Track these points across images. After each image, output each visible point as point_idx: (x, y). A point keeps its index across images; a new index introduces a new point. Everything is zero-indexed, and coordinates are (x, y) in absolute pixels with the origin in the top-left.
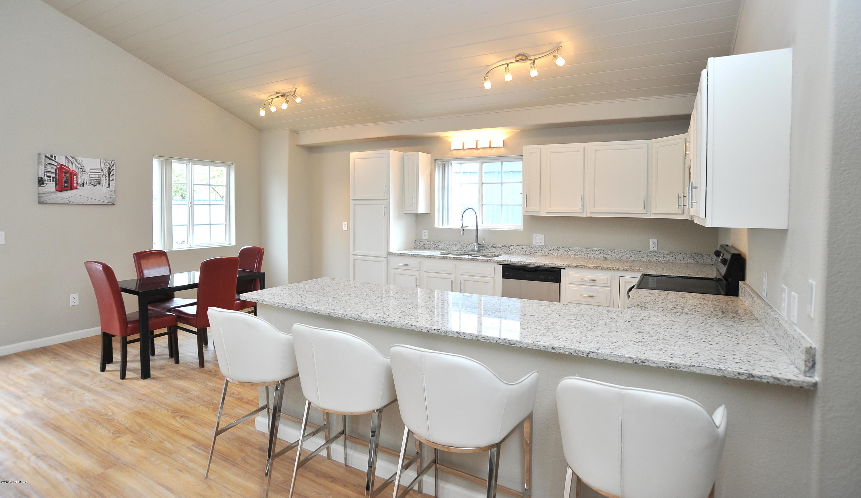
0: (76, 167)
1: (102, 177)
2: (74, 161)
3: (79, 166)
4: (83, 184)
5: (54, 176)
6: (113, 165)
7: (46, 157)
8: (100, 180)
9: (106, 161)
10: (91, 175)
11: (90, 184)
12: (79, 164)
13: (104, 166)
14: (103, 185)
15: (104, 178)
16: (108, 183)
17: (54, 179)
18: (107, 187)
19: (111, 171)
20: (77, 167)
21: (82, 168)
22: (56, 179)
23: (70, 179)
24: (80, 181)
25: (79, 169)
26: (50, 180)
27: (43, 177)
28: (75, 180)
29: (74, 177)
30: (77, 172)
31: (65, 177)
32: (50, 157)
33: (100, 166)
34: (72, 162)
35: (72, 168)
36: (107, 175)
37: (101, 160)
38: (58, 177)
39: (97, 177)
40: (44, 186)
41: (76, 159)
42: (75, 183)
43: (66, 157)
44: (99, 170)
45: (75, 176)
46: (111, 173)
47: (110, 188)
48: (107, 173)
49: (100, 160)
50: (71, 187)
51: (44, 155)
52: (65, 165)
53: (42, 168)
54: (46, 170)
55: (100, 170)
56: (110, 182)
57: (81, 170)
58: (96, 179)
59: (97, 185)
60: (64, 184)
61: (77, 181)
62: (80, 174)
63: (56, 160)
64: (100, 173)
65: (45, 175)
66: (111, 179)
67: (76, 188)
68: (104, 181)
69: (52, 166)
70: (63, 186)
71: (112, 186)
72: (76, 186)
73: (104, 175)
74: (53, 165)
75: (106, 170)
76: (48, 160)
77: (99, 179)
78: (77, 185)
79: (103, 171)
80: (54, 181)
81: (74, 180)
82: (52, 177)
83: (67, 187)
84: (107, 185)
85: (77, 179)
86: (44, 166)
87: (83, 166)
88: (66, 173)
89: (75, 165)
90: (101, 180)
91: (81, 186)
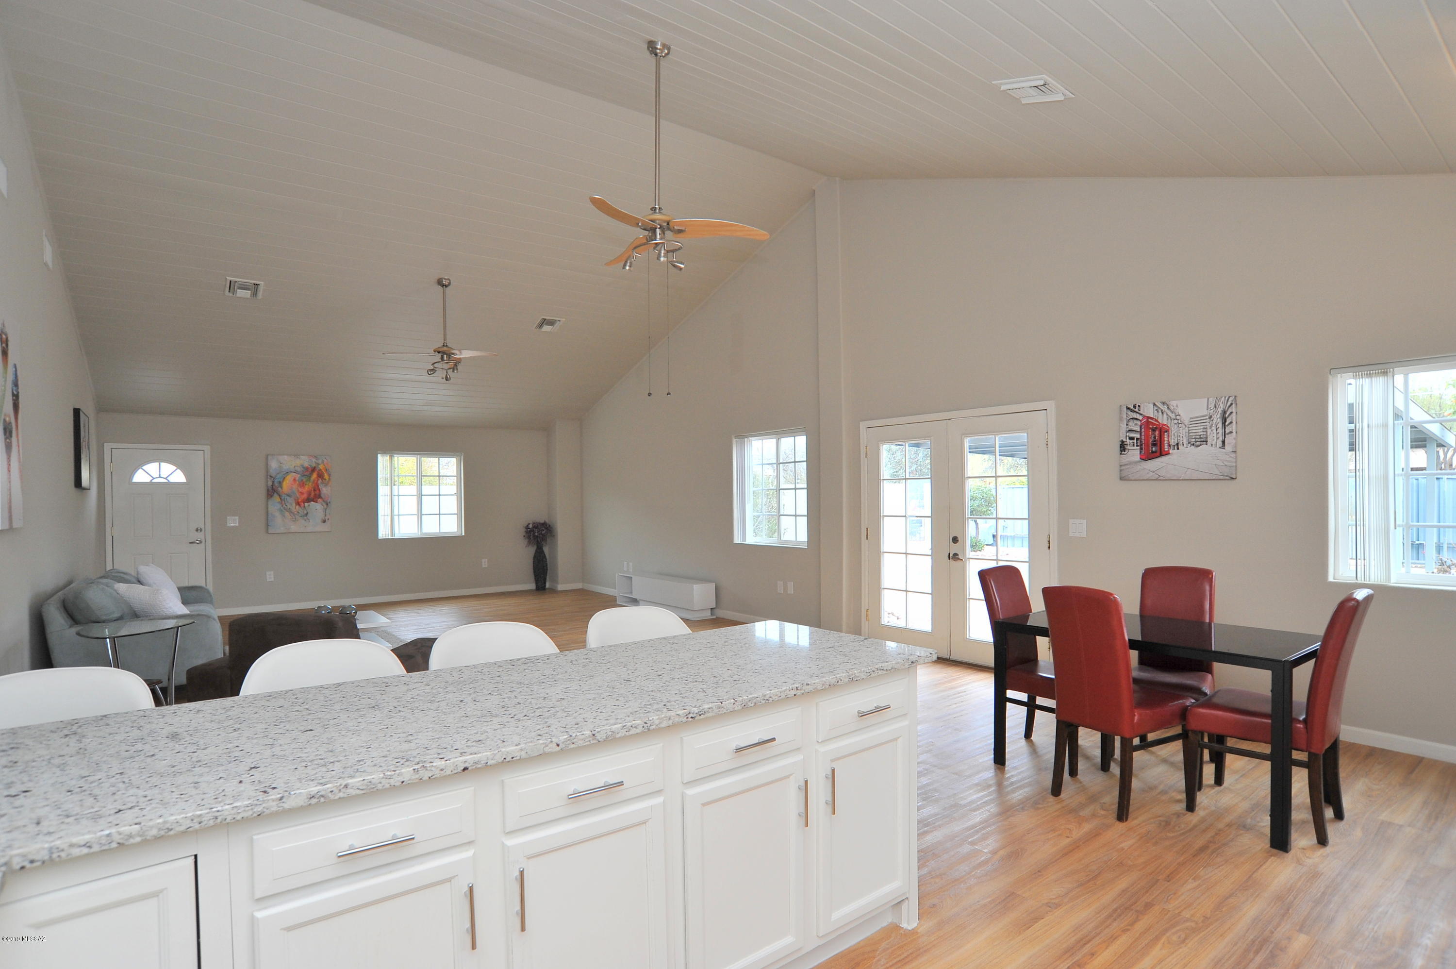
0: (1167, 418)
1: (1210, 430)
2: (1165, 408)
3: (1173, 416)
4: (1177, 444)
5: (1138, 436)
6: (1231, 404)
7: (1128, 408)
8: (1206, 435)
9: (1217, 399)
10: (1190, 429)
11: (1189, 445)
12: (1172, 412)
13: (1215, 409)
14: (1212, 445)
15: (1214, 431)
16: (1221, 439)
17: (1139, 442)
18: (1220, 448)
19: (1227, 415)
20: (1169, 419)
21: (1176, 419)
22: (1141, 442)
23: (1159, 439)
24: (1172, 440)
25: (1173, 421)
26: (1133, 443)
27: (1124, 440)
28: (1166, 439)
29: (1164, 435)
30: (1169, 426)
31: (1153, 436)
32: (1132, 408)
33: (1207, 410)
34: (1162, 411)
35: (1163, 420)
36: (1220, 425)
37: (1208, 399)
38: (1143, 437)
39: (1201, 430)
40: (1125, 453)
41: (1168, 405)
42: (1166, 445)
43: (1154, 405)
44: (1205, 418)
45: (1166, 434)
46: (1227, 420)
47: (1224, 449)
48: (1220, 421)
49: (1206, 399)
50: (1161, 453)
51: (1125, 407)
52: (1152, 417)
53: (1124, 426)
54: (1128, 429)
55: (1207, 417)
56: (1225, 437)
57: (1176, 421)
58: (1198, 435)
59: (1201, 445)
60: (1152, 448)
61: (1168, 441)
62: (1174, 429)
63: (1141, 412)
64: (1207, 424)
65: (1126, 436)
66: (1226, 432)
67: (1168, 453)
68: (1214, 437)
69: (1136, 422)
70: (1150, 451)
71: (1229, 444)
72: (1166, 449)
73: (1214, 425)
74: (1137, 419)
75: (1218, 416)
76: (1130, 413)
77: (1205, 433)
78: (1168, 448)
79: (1212, 419)
80: (1139, 444)
81: (1164, 441)
82: (1135, 439)
83: (1155, 452)
84: (1220, 443)
85: (1168, 438)
86: (1125, 422)
87: (1179, 415)
88: (1154, 430)
89: (1167, 415)
90: (1208, 435)
91: (1175, 449)
